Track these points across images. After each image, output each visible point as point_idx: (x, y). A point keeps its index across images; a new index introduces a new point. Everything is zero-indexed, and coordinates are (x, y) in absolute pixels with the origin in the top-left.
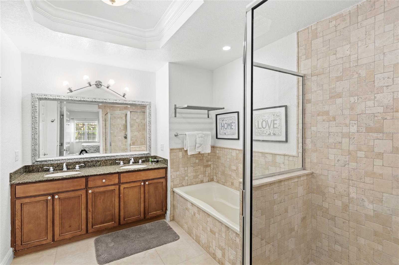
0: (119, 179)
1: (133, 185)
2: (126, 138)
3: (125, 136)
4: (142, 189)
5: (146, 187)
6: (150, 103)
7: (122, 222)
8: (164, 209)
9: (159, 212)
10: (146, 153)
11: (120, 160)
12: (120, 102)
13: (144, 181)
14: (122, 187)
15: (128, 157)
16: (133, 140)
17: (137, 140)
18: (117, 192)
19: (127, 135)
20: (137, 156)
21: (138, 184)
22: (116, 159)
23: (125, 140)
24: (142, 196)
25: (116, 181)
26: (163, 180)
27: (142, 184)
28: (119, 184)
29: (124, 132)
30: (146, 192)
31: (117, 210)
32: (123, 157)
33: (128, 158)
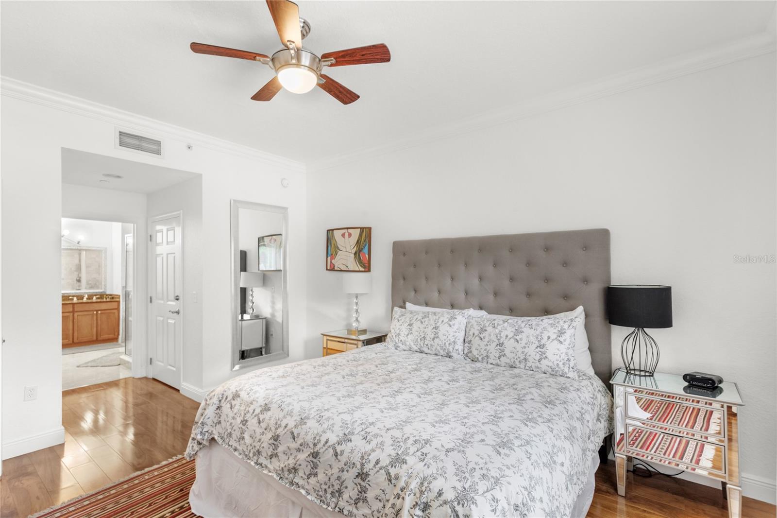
0: (73, 308)
1: (86, 313)
2: (79, 281)
3: (78, 278)
4: (95, 317)
5: (99, 316)
6: (106, 248)
7: (75, 341)
8: (116, 334)
9: (111, 336)
10: (101, 291)
11: (73, 296)
12: (74, 248)
13: (97, 311)
14: (76, 314)
15: (82, 294)
16: (90, 284)
17: (97, 284)
18: (71, 318)
19: (80, 278)
20: (91, 294)
21: (91, 313)
22: (69, 296)
23: (78, 284)
24: (95, 322)
25: (71, 309)
26: (116, 311)
27: (95, 312)
28: (73, 312)
29: (76, 273)
30: (99, 319)
31: (71, 332)
32: (77, 294)
33: (81, 296)
